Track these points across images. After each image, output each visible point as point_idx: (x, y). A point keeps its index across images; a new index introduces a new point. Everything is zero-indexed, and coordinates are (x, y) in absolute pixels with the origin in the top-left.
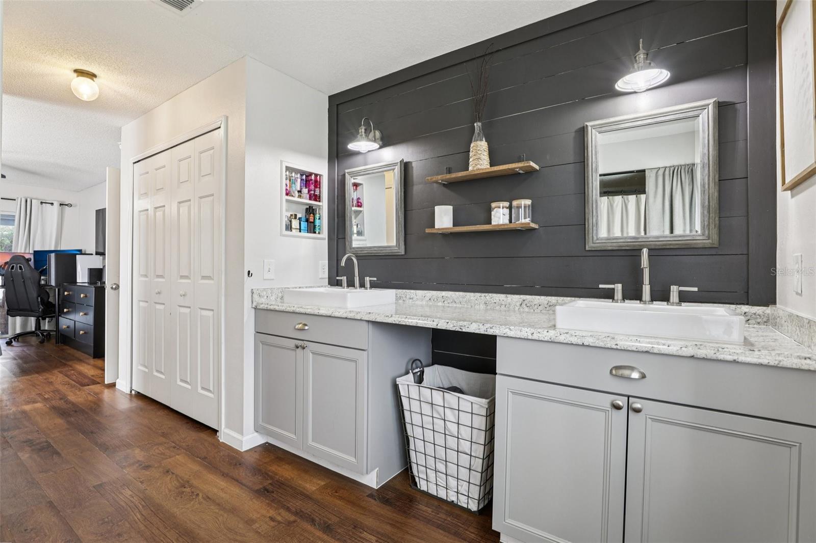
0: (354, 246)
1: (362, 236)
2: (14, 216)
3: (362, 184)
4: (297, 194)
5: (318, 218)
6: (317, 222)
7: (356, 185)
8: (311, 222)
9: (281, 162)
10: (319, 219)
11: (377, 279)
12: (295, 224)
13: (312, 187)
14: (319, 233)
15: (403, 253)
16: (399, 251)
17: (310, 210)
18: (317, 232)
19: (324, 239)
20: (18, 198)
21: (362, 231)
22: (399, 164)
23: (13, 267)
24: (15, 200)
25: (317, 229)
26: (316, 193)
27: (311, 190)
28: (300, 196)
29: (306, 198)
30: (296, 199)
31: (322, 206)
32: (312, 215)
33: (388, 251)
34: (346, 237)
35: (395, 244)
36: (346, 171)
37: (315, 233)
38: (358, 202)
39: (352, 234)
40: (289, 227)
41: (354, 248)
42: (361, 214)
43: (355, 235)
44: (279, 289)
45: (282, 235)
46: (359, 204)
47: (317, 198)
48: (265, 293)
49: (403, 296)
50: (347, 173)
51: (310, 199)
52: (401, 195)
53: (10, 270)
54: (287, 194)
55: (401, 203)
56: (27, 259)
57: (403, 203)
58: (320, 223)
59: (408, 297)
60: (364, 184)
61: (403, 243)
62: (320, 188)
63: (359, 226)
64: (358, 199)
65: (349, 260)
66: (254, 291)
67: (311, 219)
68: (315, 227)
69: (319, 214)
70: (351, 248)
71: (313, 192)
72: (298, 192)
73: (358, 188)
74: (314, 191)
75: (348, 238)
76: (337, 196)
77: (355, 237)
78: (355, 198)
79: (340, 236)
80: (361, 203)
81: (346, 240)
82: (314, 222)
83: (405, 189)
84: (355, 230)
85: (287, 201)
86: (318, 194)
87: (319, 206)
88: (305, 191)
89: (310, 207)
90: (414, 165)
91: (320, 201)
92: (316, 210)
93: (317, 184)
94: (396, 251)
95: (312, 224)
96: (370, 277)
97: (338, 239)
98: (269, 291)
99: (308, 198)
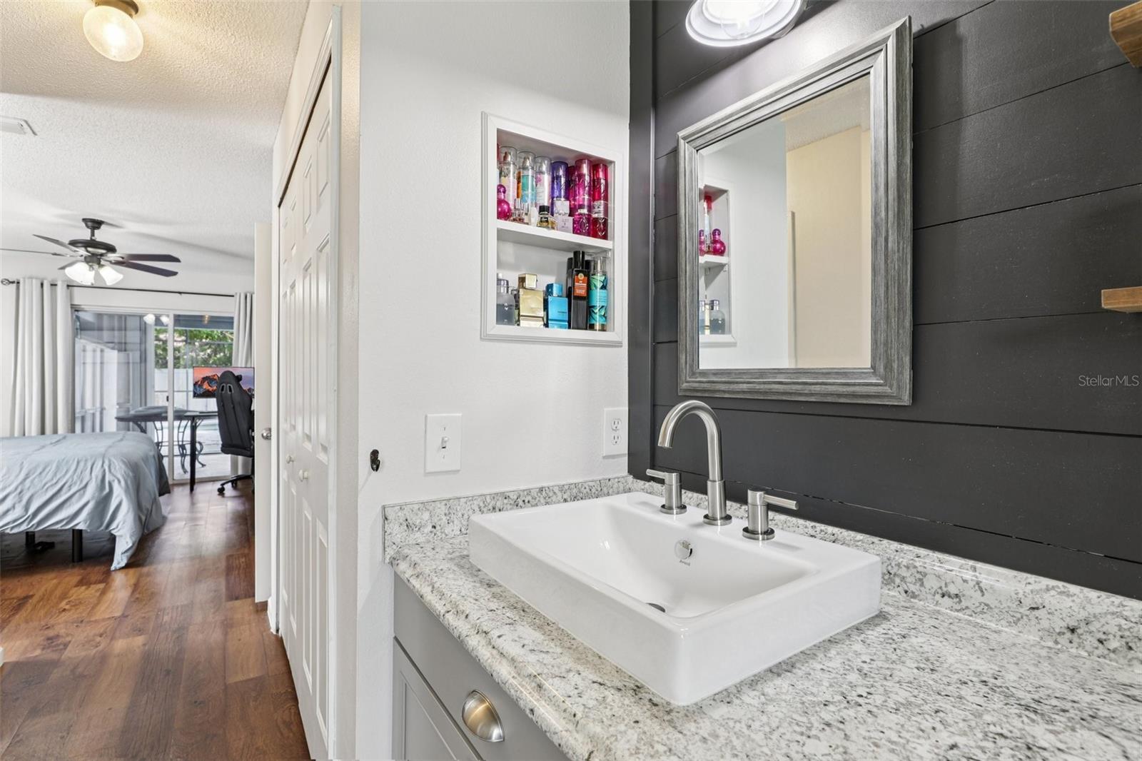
0: (703, 366)
1: (723, 333)
2: (232, 318)
3: (723, 192)
4: (535, 215)
5: (599, 285)
6: (598, 297)
7: (710, 196)
8: (579, 298)
9: (484, 117)
10: (604, 287)
11: (798, 504)
12: (530, 304)
13: (584, 197)
14: (603, 329)
15: (906, 399)
16: (887, 389)
17: (580, 264)
18: (597, 327)
19: (617, 345)
20: (236, 294)
21: (723, 320)
22: (891, 44)
23: (223, 387)
24: (233, 296)
25: (597, 317)
26: (595, 216)
27: (581, 207)
28: (544, 222)
29: (563, 229)
30: (533, 228)
31: (612, 250)
32: (581, 276)
33: (834, 387)
34: (681, 338)
35: (866, 363)
36: (681, 134)
37: (592, 327)
38: (715, 242)
39: (698, 328)
40: (509, 313)
41: (704, 373)
42: (722, 275)
43: (707, 332)
44: (473, 498)
45: (486, 338)
46: (718, 246)
47: (598, 228)
48: (426, 516)
49: (903, 572)
50: (684, 138)
51: (576, 231)
52: (900, 164)
53: (220, 391)
54: (504, 214)
55: (900, 197)
56: (238, 376)
57: (908, 197)
58: (608, 298)
59: (931, 583)
60: (731, 194)
61: (907, 360)
62: (606, 198)
63: (716, 308)
64: (716, 232)
65: (689, 424)
66: (389, 512)
67: (580, 290)
68: (590, 310)
69: (604, 274)
70: (693, 374)
71: (585, 211)
72: (542, 209)
73: (714, 205)
74: (590, 208)
75: (685, 339)
76: (655, 220)
77: (706, 337)
78: (707, 231)
79: (662, 337)
80: (722, 244)
81: (681, 347)
82: (587, 297)
83: (916, 139)
84: (706, 316)
85: (502, 236)
86: (602, 215)
87: (605, 251)
88: (562, 206)
89: (576, 253)
90: (964, 28)
91: (605, 237)
92: (596, 264)
93: (599, 192)
94: (880, 389)
95: (584, 303)
96: (767, 492)
97: (656, 343)
98: (442, 509)
99: (572, 231)
